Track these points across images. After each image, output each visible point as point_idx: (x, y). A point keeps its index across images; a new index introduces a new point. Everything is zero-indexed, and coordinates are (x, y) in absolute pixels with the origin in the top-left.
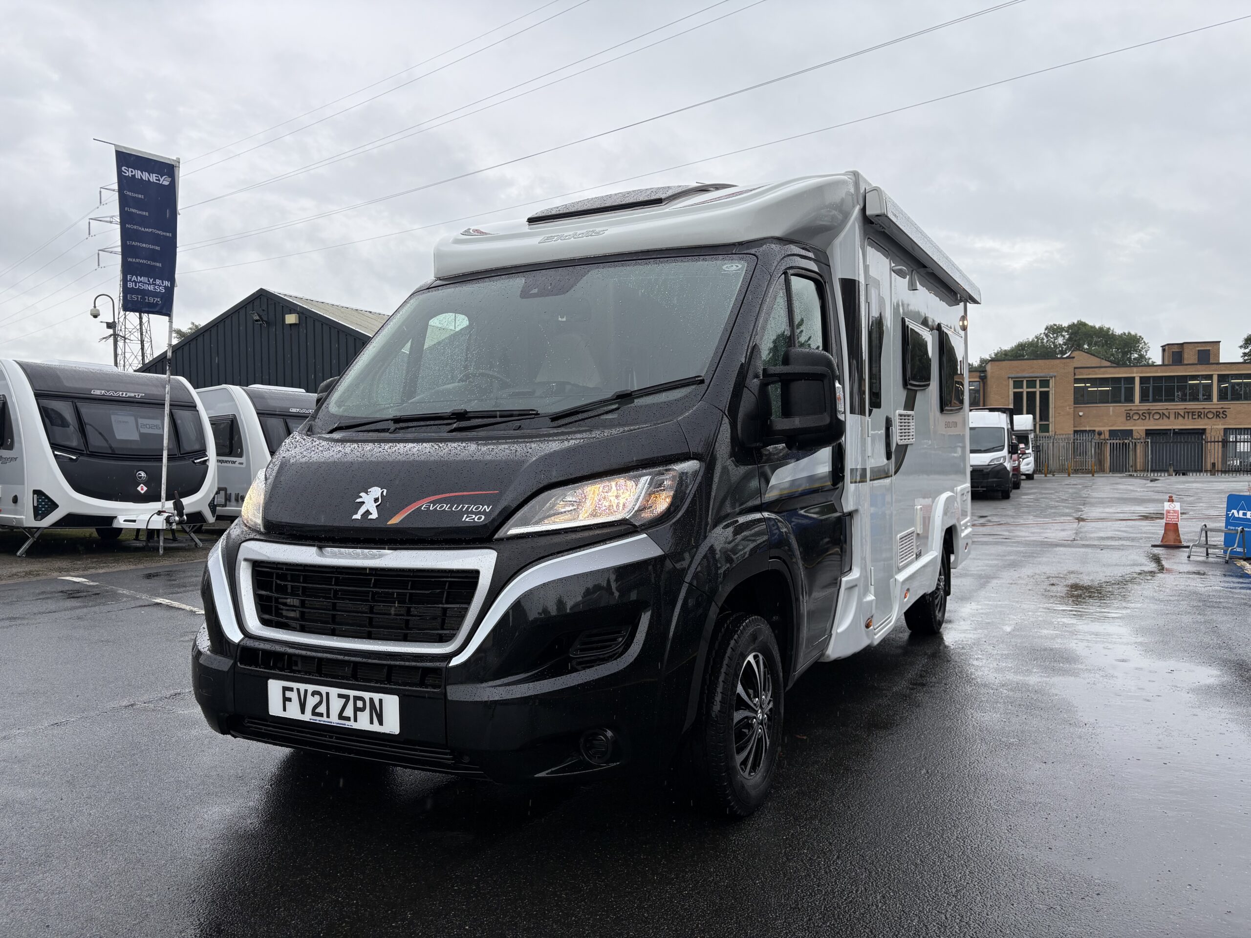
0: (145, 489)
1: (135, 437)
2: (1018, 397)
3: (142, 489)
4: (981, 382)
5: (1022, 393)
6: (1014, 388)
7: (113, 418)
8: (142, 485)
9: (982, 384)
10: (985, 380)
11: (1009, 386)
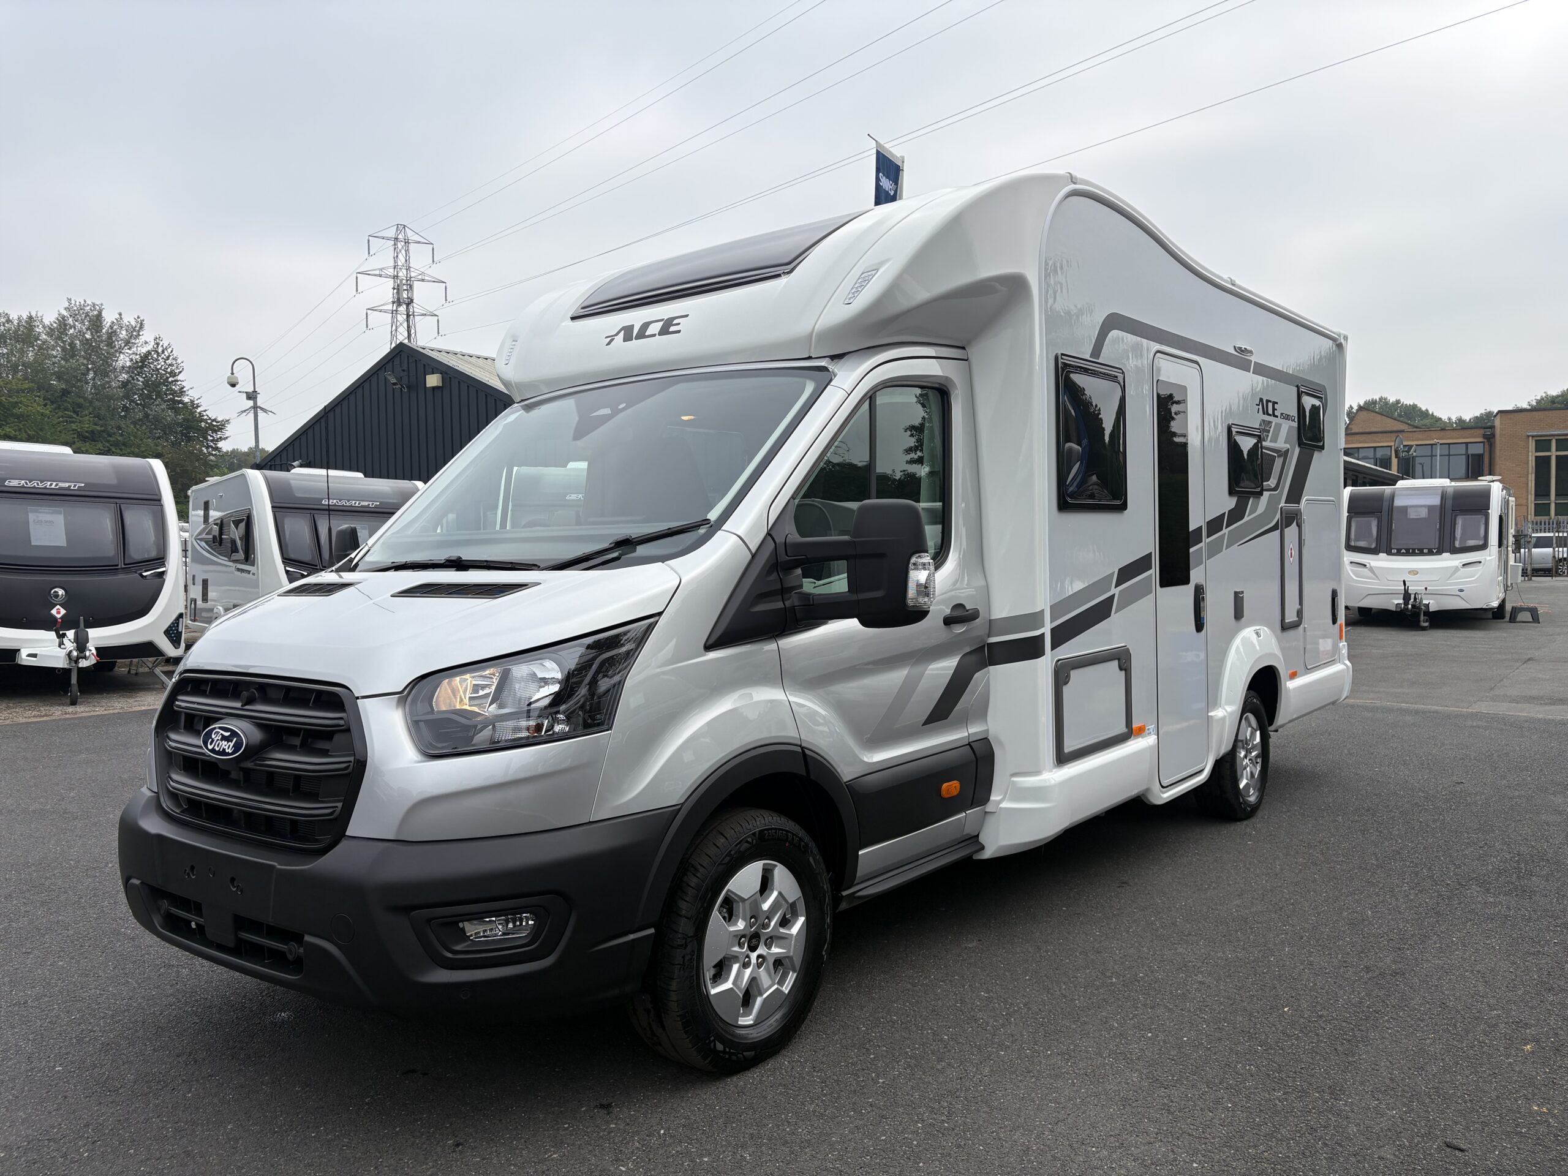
0: (63, 612)
1: (61, 541)
2: (1542, 464)
3: (58, 613)
4: (1486, 444)
5: (1549, 457)
6: (1536, 451)
7: (32, 517)
8: (58, 607)
9: (1487, 446)
10: (1492, 440)
11: (1528, 448)
